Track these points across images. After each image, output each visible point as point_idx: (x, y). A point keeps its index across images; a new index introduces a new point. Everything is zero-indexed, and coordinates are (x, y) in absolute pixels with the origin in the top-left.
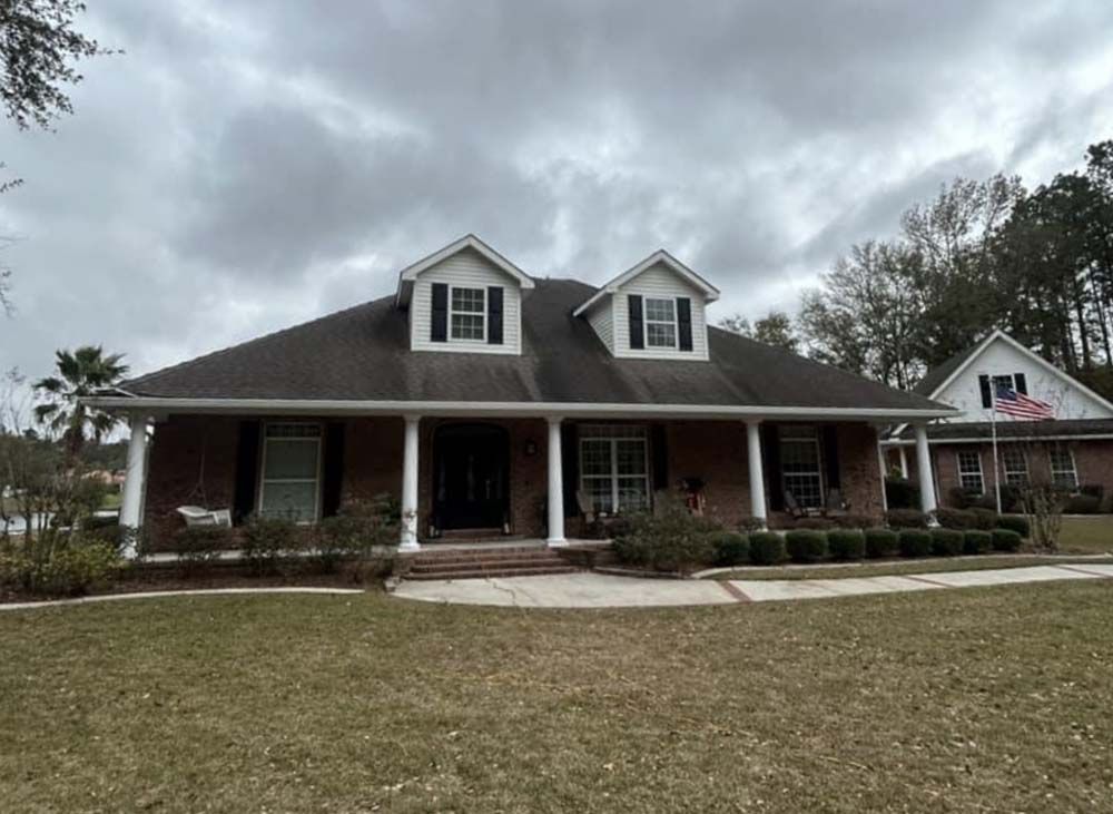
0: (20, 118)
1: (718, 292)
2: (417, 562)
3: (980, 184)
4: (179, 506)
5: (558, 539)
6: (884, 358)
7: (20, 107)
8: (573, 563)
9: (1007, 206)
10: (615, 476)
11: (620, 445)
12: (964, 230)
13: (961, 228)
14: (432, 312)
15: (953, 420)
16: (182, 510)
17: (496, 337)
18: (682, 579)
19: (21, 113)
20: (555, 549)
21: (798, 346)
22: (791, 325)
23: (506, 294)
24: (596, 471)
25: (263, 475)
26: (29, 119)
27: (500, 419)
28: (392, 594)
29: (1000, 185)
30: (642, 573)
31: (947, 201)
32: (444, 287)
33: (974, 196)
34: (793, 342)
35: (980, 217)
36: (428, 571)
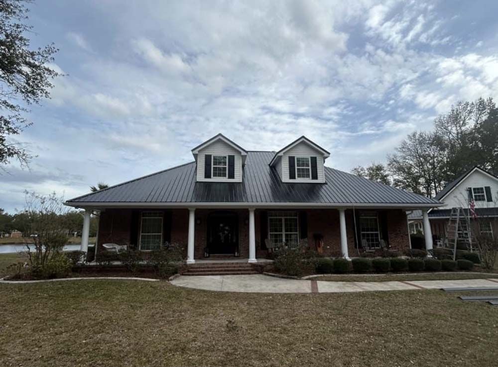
0: (28, 100)
1: (329, 153)
2: (192, 268)
3: (470, 103)
4: (104, 243)
5: (253, 259)
6: (426, 182)
7: (28, 96)
8: (256, 270)
9: (485, 112)
10: (284, 233)
11: (286, 220)
12: (464, 124)
13: (463, 123)
14: (205, 166)
15: (441, 208)
16: (104, 245)
17: (232, 176)
18: (297, 279)
19: (28, 99)
20: (251, 263)
21: (388, 178)
22: (385, 169)
23: (236, 158)
24: (276, 231)
25: (141, 232)
26: (31, 101)
27: (234, 209)
28: (171, 282)
29: (481, 102)
30: (281, 276)
31: (455, 112)
32: (210, 156)
33: (469, 108)
34: (386, 176)
35: (473, 118)
36: (194, 271)
